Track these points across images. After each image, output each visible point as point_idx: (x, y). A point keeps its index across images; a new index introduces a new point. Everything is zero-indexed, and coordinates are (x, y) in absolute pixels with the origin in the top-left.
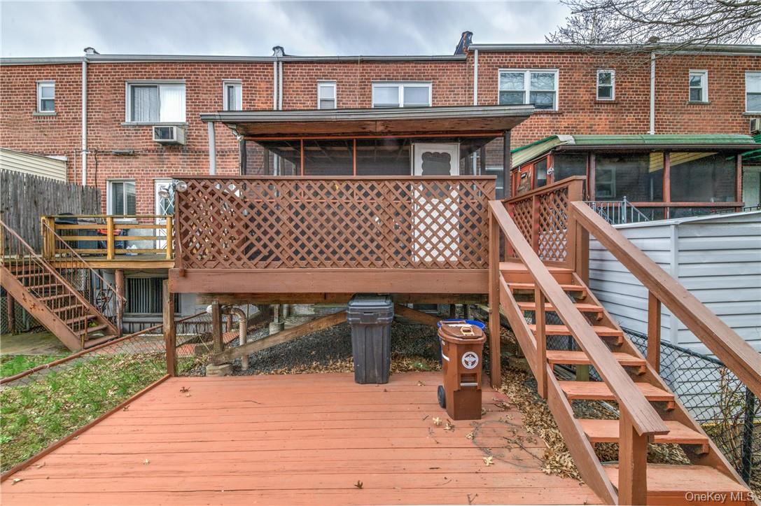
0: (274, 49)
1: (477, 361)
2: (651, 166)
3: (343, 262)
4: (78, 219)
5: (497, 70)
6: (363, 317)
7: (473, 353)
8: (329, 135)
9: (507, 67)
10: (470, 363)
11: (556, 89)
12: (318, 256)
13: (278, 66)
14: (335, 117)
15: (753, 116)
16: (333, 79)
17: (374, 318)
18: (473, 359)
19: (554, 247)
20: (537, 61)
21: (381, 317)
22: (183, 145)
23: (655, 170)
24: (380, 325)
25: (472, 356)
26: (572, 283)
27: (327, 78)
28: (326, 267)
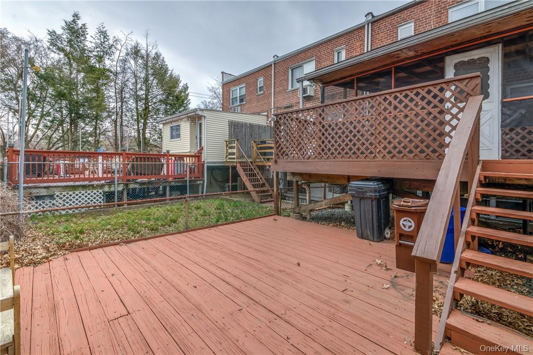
0: (366, 16)
1: (413, 226)
4: (267, 142)
6: (357, 192)
7: (410, 219)
8: (374, 69)
10: (407, 227)
13: (368, 27)
16: (410, 20)
17: (364, 193)
18: (410, 224)
21: (369, 193)
22: (313, 96)
24: (369, 198)
25: (409, 221)
27: (405, 21)
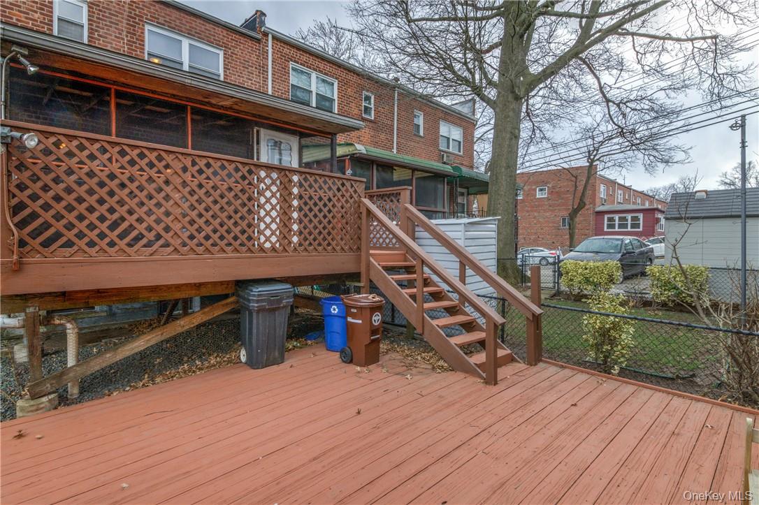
2: (394, 177)
3: (244, 249)
5: (289, 62)
6: (270, 302)
7: (378, 313)
9: (298, 63)
10: (377, 321)
11: (336, 97)
12: (218, 241)
14: (189, 81)
15: (443, 152)
17: (280, 301)
18: (378, 318)
19: (378, 236)
20: (321, 66)
21: (286, 299)
23: (398, 179)
24: (284, 307)
25: (378, 315)
26: (406, 261)
28: (227, 253)
